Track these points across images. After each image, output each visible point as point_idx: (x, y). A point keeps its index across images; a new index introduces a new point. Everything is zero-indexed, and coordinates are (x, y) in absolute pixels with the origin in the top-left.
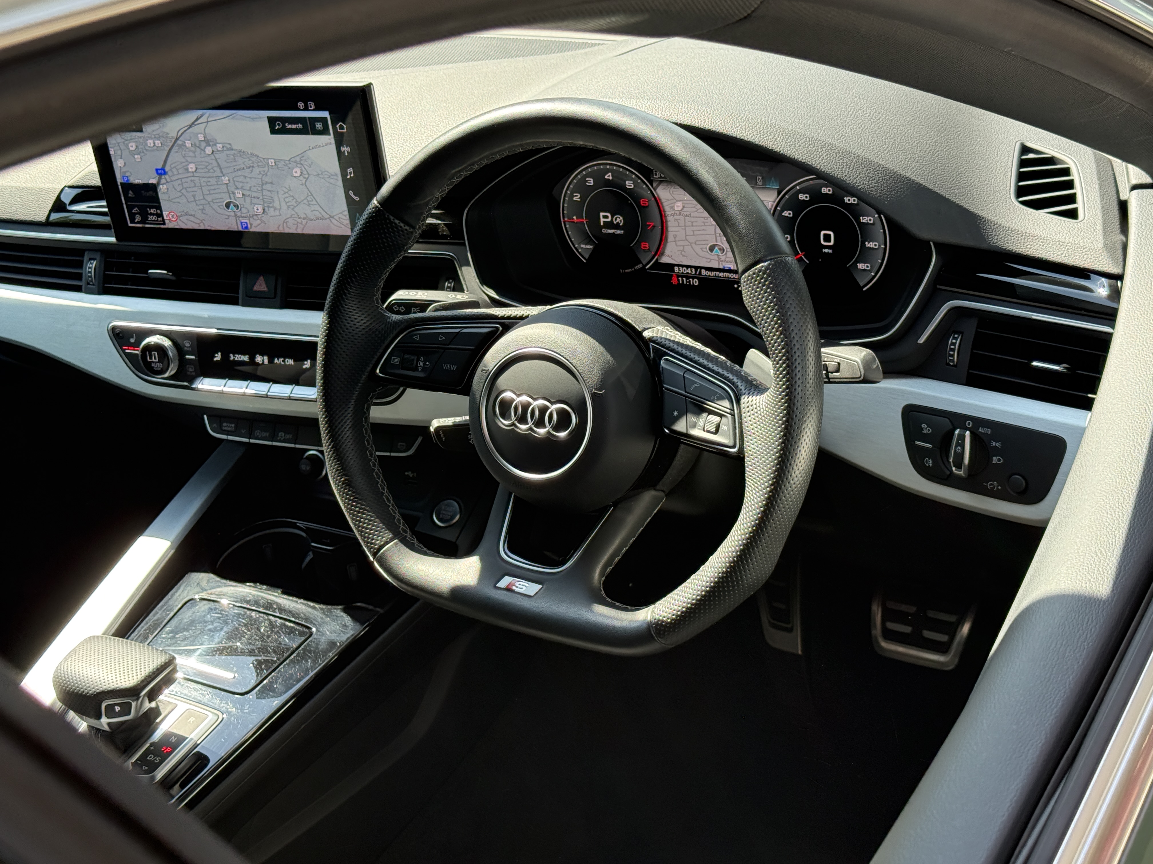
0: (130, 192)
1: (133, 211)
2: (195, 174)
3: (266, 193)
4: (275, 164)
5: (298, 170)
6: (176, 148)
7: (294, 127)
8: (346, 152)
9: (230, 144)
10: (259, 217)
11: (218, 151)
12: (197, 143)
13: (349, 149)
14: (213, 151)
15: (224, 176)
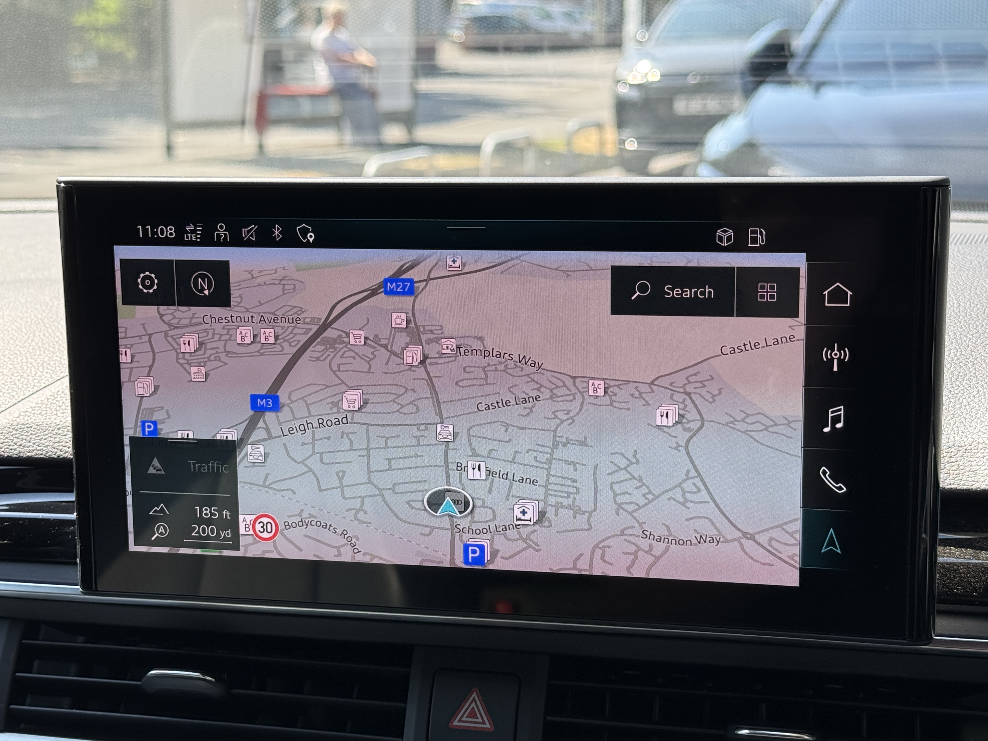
0: (156, 462)
1: (151, 513)
2: (358, 417)
3: (558, 468)
4: (606, 392)
5: (673, 411)
6: (316, 349)
7: (687, 294)
8: (836, 361)
9: (481, 339)
10: (524, 532)
11: (441, 355)
12: (384, 334)
13: (846, 355)
14: (425, 357)
15: (442, 423)
